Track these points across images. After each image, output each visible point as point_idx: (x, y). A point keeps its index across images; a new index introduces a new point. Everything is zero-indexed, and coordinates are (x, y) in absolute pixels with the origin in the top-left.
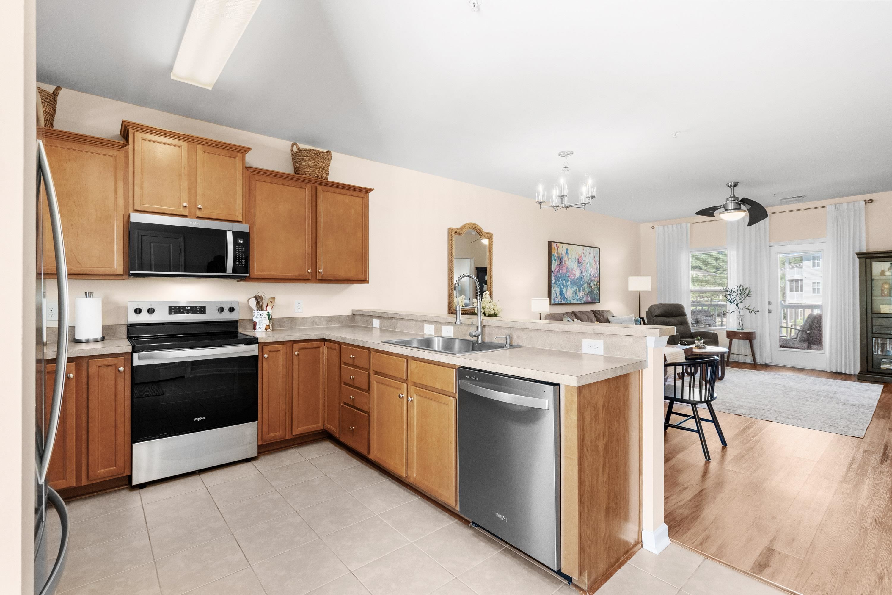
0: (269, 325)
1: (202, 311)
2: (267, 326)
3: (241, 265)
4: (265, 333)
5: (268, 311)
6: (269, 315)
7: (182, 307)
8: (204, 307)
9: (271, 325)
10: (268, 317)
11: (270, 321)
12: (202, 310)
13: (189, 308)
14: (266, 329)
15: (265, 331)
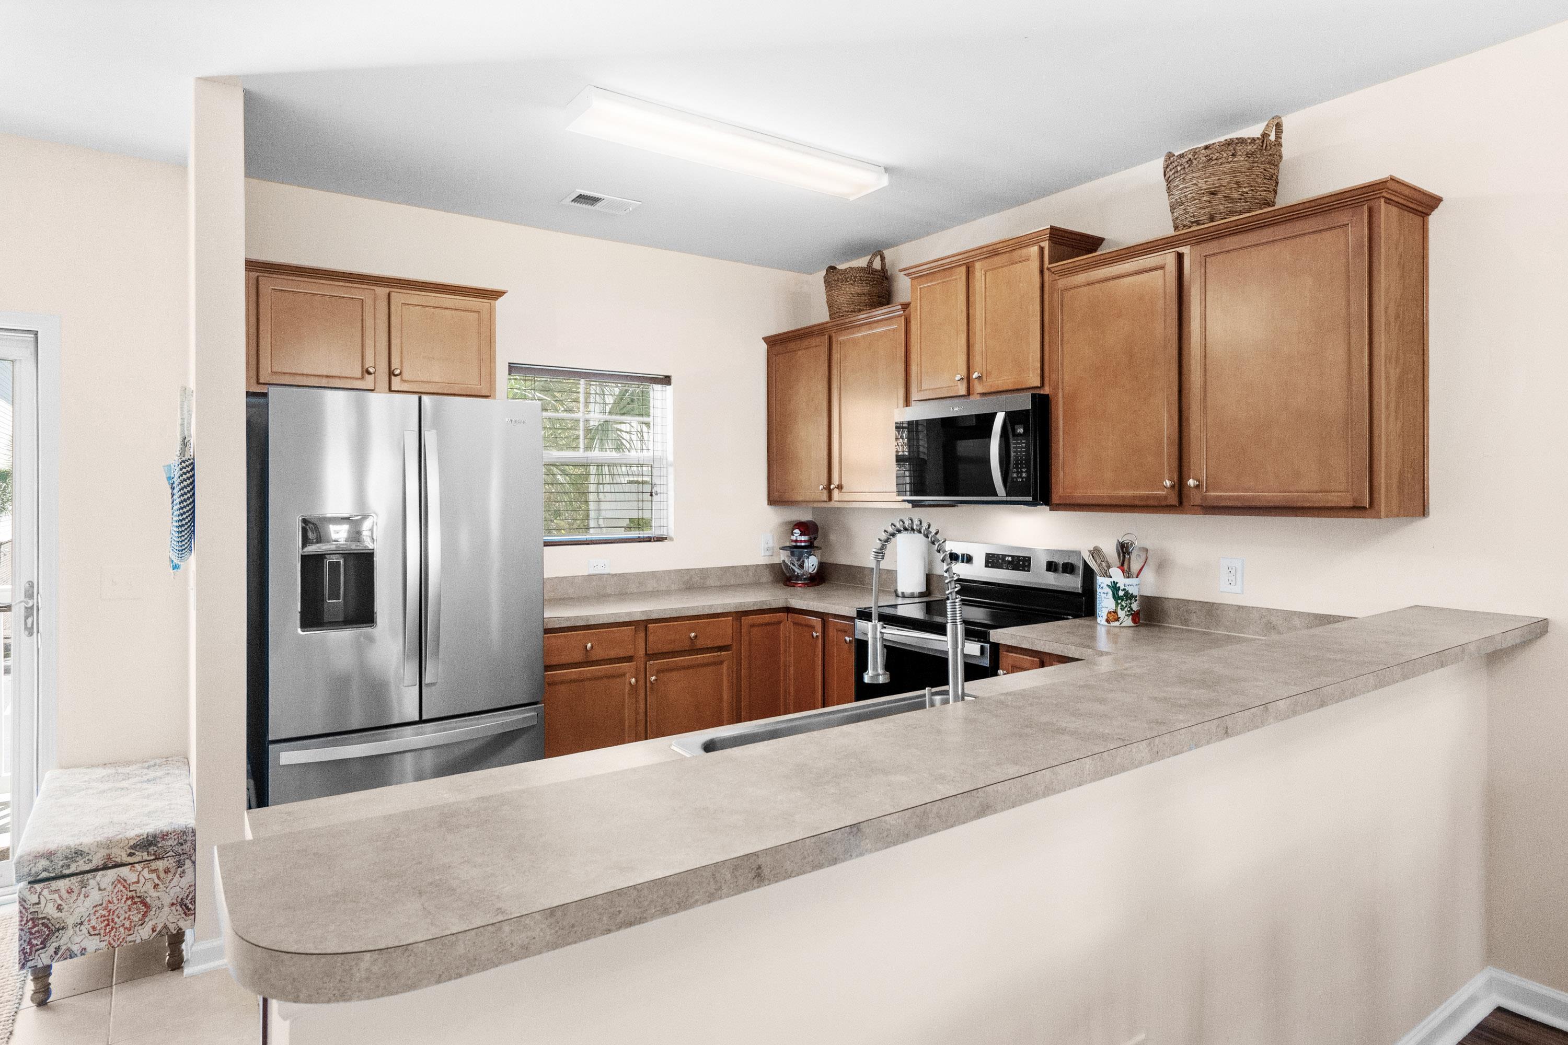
0: (1115, 612)
1: (1026, 566)
2: (1110, 613)
3: (1020, 480)
4: (1106, 628)
5: (1112, 580)
6: (1115, 588)
7: (1001, 556)
8: (1028, 560)
9: (1121, 614)
10: (1113, 594)
11: (1117, 604)
12: (1027, 563)
13: (1010, 559)
14: (1108, 621)
15: (1106, 623)
